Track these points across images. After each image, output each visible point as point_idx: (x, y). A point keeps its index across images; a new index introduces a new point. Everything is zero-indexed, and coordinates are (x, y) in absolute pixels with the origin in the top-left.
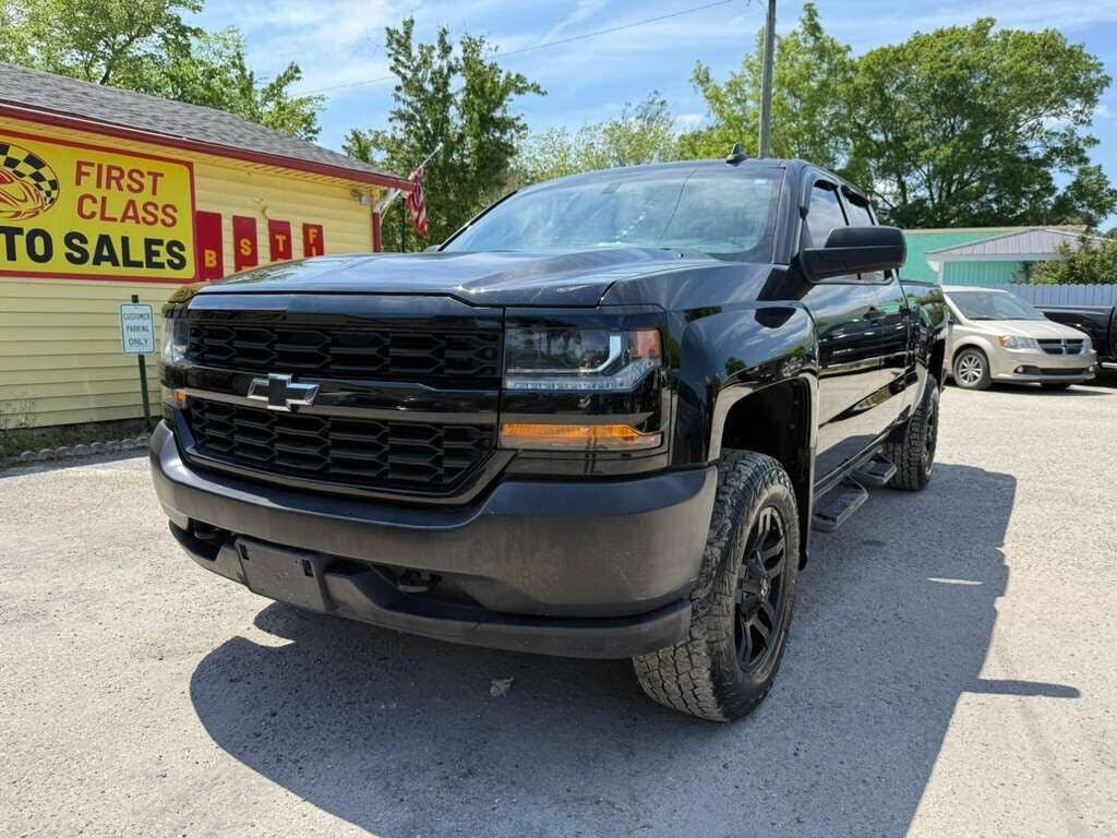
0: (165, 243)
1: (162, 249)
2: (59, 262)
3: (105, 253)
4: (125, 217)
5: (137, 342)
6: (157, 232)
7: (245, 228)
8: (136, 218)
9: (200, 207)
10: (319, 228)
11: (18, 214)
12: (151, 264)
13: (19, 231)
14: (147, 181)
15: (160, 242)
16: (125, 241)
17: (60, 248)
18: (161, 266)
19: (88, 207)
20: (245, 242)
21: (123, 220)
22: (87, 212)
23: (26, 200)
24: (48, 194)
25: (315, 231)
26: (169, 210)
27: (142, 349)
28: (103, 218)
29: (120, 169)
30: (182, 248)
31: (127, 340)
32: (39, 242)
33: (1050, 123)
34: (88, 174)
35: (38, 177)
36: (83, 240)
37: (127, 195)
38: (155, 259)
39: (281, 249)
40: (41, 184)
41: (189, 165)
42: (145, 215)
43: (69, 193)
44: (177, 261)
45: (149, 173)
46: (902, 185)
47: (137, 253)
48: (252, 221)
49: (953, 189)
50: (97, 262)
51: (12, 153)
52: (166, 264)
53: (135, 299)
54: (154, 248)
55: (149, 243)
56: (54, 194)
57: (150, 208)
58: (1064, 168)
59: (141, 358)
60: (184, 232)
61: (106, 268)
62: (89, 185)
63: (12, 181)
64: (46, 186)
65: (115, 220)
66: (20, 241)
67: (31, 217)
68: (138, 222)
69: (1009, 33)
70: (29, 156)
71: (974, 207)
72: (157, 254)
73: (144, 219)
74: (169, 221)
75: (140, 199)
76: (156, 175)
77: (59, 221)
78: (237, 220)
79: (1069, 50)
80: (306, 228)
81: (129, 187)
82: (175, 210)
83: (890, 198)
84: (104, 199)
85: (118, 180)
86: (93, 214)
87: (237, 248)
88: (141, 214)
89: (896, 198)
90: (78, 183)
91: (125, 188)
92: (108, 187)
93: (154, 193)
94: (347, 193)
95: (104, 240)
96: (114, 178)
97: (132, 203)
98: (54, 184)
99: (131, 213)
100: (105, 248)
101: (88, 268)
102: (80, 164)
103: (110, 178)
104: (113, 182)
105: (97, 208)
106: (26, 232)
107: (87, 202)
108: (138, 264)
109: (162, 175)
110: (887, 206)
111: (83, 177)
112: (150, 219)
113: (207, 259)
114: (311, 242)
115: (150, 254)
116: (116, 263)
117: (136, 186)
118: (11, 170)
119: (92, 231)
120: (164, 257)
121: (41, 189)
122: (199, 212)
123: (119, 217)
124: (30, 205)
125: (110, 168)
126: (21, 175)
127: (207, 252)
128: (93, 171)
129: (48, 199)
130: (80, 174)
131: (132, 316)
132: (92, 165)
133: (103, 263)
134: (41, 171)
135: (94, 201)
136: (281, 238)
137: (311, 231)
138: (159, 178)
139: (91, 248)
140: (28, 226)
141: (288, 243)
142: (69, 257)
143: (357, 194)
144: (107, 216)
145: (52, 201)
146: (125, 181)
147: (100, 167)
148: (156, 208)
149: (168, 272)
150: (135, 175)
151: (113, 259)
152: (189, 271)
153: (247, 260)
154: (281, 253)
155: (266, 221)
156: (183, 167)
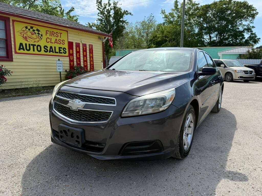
0: (63, 48)
1: (62, 49)
2: (42, 52)
3: (51, 50)
4: (55, 42)
5: (59, 69)
6: (61, 46)
7: (78, 45)
8: (57, 43)
9: (69, 40)
10: (92, 45)
11: (35, 41)
12: (60, 53)
13: (35, 45)
14: (59, 35)
15: (61, 48)
16: (55, 47)
17: (43, 49)
18: (62, 53)
19: (48, 40)
20: (78, 48)
21: (55, 43)
22: (48, 41)
23: (36, 39)
24: (41, 37)
25: (91, 46)
26: (63, 41)
27: (60, 71)
28: (51, 43)
29: (54, 32)
30: (66, 49)
31: (57, 68)
32: (39, 47)
33: (244, 23)
34: (48, 33)
35: (39, 34)
36: (47, 47)
37: (55, 38)
38: (61, 52)
39: (85, 50)
40: (39, 35)
41: (67, 31)
42: (59, 42)
43: (44, 37)
44: (65, 52)
45: (59, 33)
46: (210, 37)
47: (57, 50)
48: (79, 44)
49: (222, 38)
50: (50, 52)
51: (34, 29)
52: (63, 53)
53: (59, 60)
54: (61, 49)
55: (60, 48)
56: (42, 37)
57: (60, 41)
58: (247, 33)
59: (60, 72)
60: (66, 46)
61: (51, 53)
62: (48, 35)
63: (34, 35)
64: (40, 36)
65: (53, 43)
66: (35, 47)
67: (37, 42)
68: (57, 44)
69: (235, 1)
70: (37, 29)
71: (227, 42)
72: (61, 50)
73: (58, 43)
74: (63, 43)
75: (58, 39)
76: (61, 33)
77: (43, 43)
78: (76, 43)
79: (249, 6)
80: (90, 45)
81: (56, 36)
82: (64, 41)
83: (207, 40)
84: (51, 38)
85: (54, 34)
86: (49, 42)
87: (76, 49)
88: (58, 42)
89: (209, 40)
90: (46, 35)
91: (55, 36)
92: (52, 36)
93: (60, 37)
94: (97, 38)
95: (51, 47)
96: (53, 34)
97: (56, 39)
98: (42, 35)
99: (56, 42)
100: (51, 49)
101: (48, 53)
102: (46, 31)
103: (52, 34)
104: (53, 35)
105: (50, 40)
106: (36, 45)
107: (48, 39)
108: (57, 53)
109: (62, 33)
110: (207, 41)
111: (47, 34)
112: (60, 43)
113: (71, 52)
114: (91, 48)
115: (60, 50)
116: (53, 52)
117: (57, 36)
118: (34, 32)
119: (49, 45)
120: (62, 51)
121: (39, 36)
122: (69, 42)
123: (54, 42)
124: (37, 40)
125: (52, 32)
126: (35, 33)
127: (71, 50)
128: (49, 32)
129: (41, 38)
130: (46, 33)
131: (58, 64)
132: (49, 31)
133: (51, 52)
134: (39, 32)
135: (49, 39)
136: (85, 47)
137: (90, 46)
138: (61, 34)
139: (49, 49)
140: (37, 44)
141: (86, 48)
142: (45, 51)
143: (99, 38)
144: (52, 42)
145: (41, 39)
146: (55, 35)
147: (50, 31)
148: (61, 41)
149: (63, 54)
150: (57, 34)
151: (53, 51)
152: (67, 54)
153: (78, 52)
154: (85, 51)
155: (82, 44)
156: (66, 32)
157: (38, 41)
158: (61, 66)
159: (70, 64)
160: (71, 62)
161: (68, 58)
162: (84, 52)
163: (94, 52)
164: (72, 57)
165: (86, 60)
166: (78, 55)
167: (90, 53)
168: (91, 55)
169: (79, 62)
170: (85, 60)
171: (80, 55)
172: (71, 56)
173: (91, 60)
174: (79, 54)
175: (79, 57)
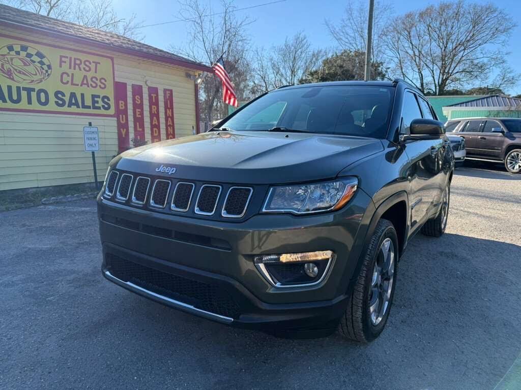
0: (101, 97)
1: (100, 100)
2: (52, 106)
3: (73, 101)
5: (91, 145)
6: (98, 91)
7: (137, 90)
8: (87, 84)
9: (117, 80)
10: (171, 91)
11: (32, 81)
12: (95, 108)
13: (33, 90)
14: (93, 66)
15: (98, 97)
16: (82, 95)
17: (52, 99)
18: (99, 108)
19: (66, 78)
20: (137, 97)
21: (81, 85)
22: (64, 81)
23: (36, 74)
24: (47, 71)
25: (169, 92)
26: (103, 81)
27: (94, 149)
28: (72, 84)
29: (80, 60)
30: (109, 99)
31: (86, 144)
32: (43, 95)
34: (65, 62)
35: (41, 63)
36: (63, 95)
37: (83, 73)
38: (96, 105)
40: (43, 66)
41: (112, 59)
43: (56, 71)
44: (106, 106)
45: (93, 62)
47: (88, 102)
48: (141, 87)
50: (69, 106)
51: (29, 51)
52: (102, 108)
53: (90, 124)
54: (96, 99)
55: (94, 96)
56: (49, 71)
57: (94, 80)
59: (93, 153)
60: (110, 92)
61: (74, 109)
62: (65, 67)
63: (30, 65)
64: (45, 67)
65: (78, 85)
66: (34, 95)
67: (39, 83)
68: (88, 86)
70: (38, 52)
72: (97, 102)
73: (91, 85)
74: (103, 86)
76: (96, 63)
77: (52, 85)
78: (133, 86)
80: (165, 90)
81: (84, 68)
82: (106, 81)
84: (73, 74)
85: (79, 65)
86: (68, 82)
87: (134, 100)
88: (90, 82)
90: (61, 66)
91: (82, 69)
92: (75, 69)
93: (96, 72)
94: (183, 74)
95: (73, 95)
96: (77, 64)
97: (85, 77)
98: (49, 67)
99: (85, 82)
100: (73, 99)
101: (65, 109)
102: (61, 57)
103: (75, 64)
104: (77, 66)
105: (69, 79)
106: (36, 90)
107: (65, 75)
108: (89, 107)
111: (63, 64)
112: (94, 85)
113: (120, 105)
114: (168, 98)
115: (94, 102)
116: (78, 107)
118: (29, 59)
119: (67, 90)
120: (101, 104)
121: (43, 69)
122: (117, 82)
126: (34, 62)
127: (120, 102)
128: (67, 60)
129: (47, 74)
130: (61, 62)
131: (89, 133)
133: (72, 106)
134: (43, 60)
135: (68, 76)
136: (154, 95)
137: (167, 92)
138: (98, 65)
139: (67, 99)
140: (37, 87)
141: (157, 98)
142: (57, 103)
143: (188, 75)
144: (74, 83)
145: (49, 75)
146: (82, 66)
147: (71, 58)
148: (97, 80)
149: (102, 111)
150: (87, 63)
151: (77, 105)
152: (112, 111)
153: (138, 106)
154: (154, 102)
155: (147, 87)
156: (110, 60)
157: (41, 81)
158: (94, 139)
159: (120, 134)
160: (122, 130)
161: (116, 119)
162: (153, 106)
163: (175, 105)
164: (124, 116)
165: (157, 124)
166: (138, 113)
167: (166, 108)
168: (169, 112)
169: (141, 130)
170: (154, 123)
171: (142, 114)
172: (121, 116)
173: (169, 124)
174: (140, 110)
175: (140, 116)
